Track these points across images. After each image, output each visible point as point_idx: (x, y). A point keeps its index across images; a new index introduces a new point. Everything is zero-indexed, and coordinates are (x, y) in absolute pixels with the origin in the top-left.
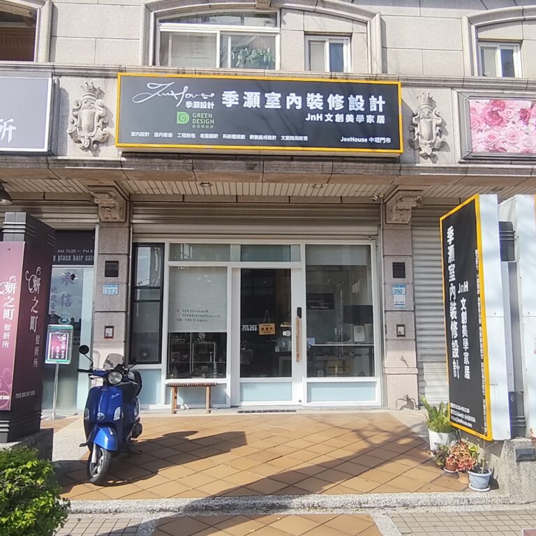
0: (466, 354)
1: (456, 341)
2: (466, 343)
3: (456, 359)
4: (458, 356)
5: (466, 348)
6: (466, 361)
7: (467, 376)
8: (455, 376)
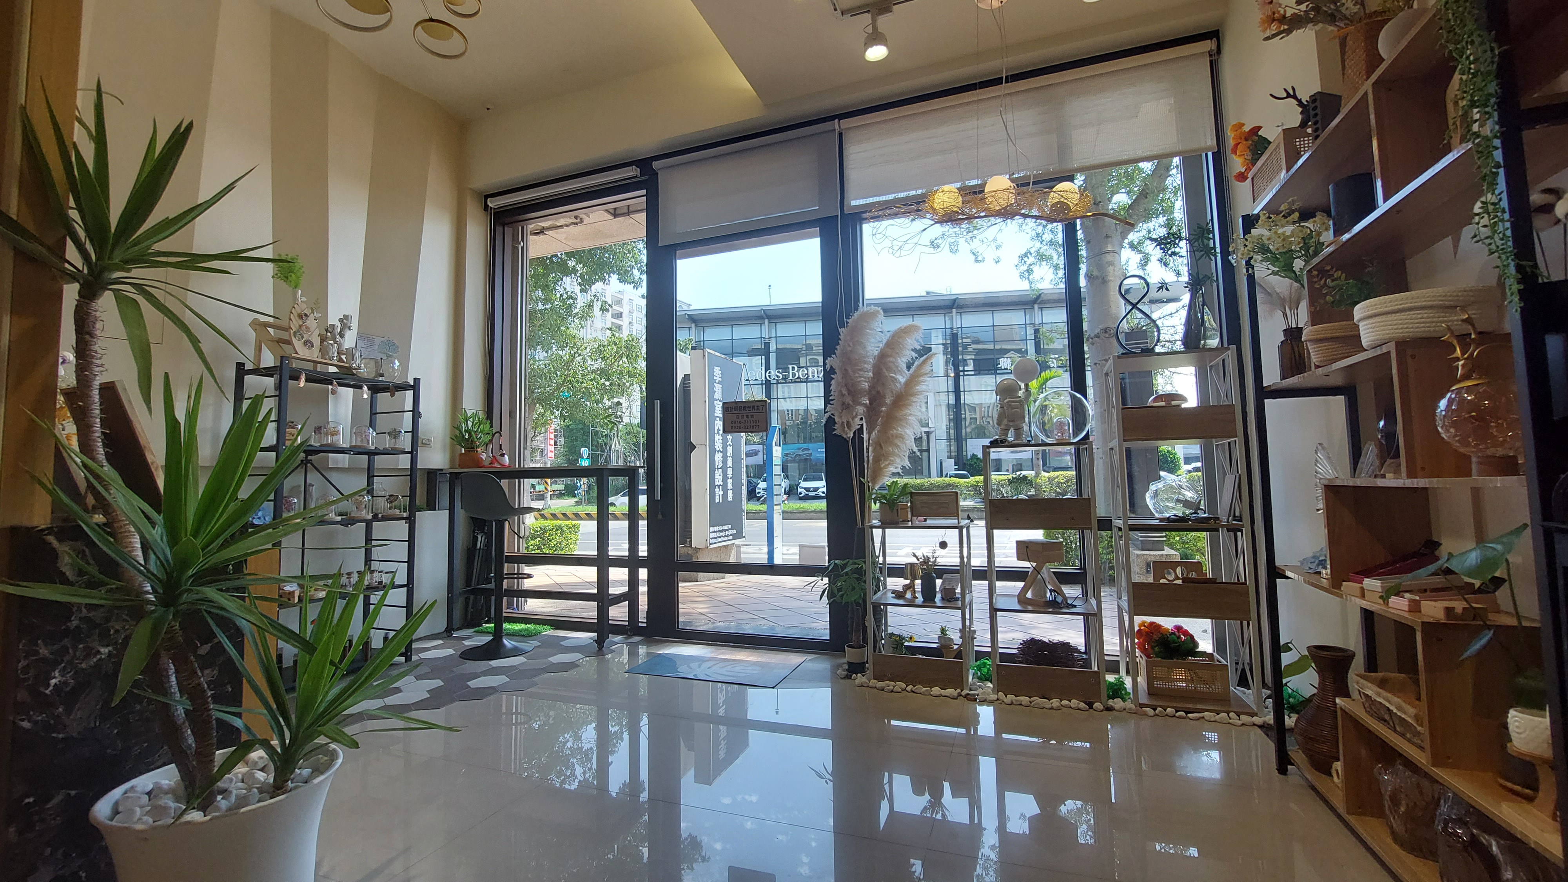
0: (730, 481)
1: (720, 470)
2: (730, 472)
3: (719, 486)
4: (722, 484)
5: (730, 476)
6: (730, 486)
7: (730, 498)
8: (717, 501)
